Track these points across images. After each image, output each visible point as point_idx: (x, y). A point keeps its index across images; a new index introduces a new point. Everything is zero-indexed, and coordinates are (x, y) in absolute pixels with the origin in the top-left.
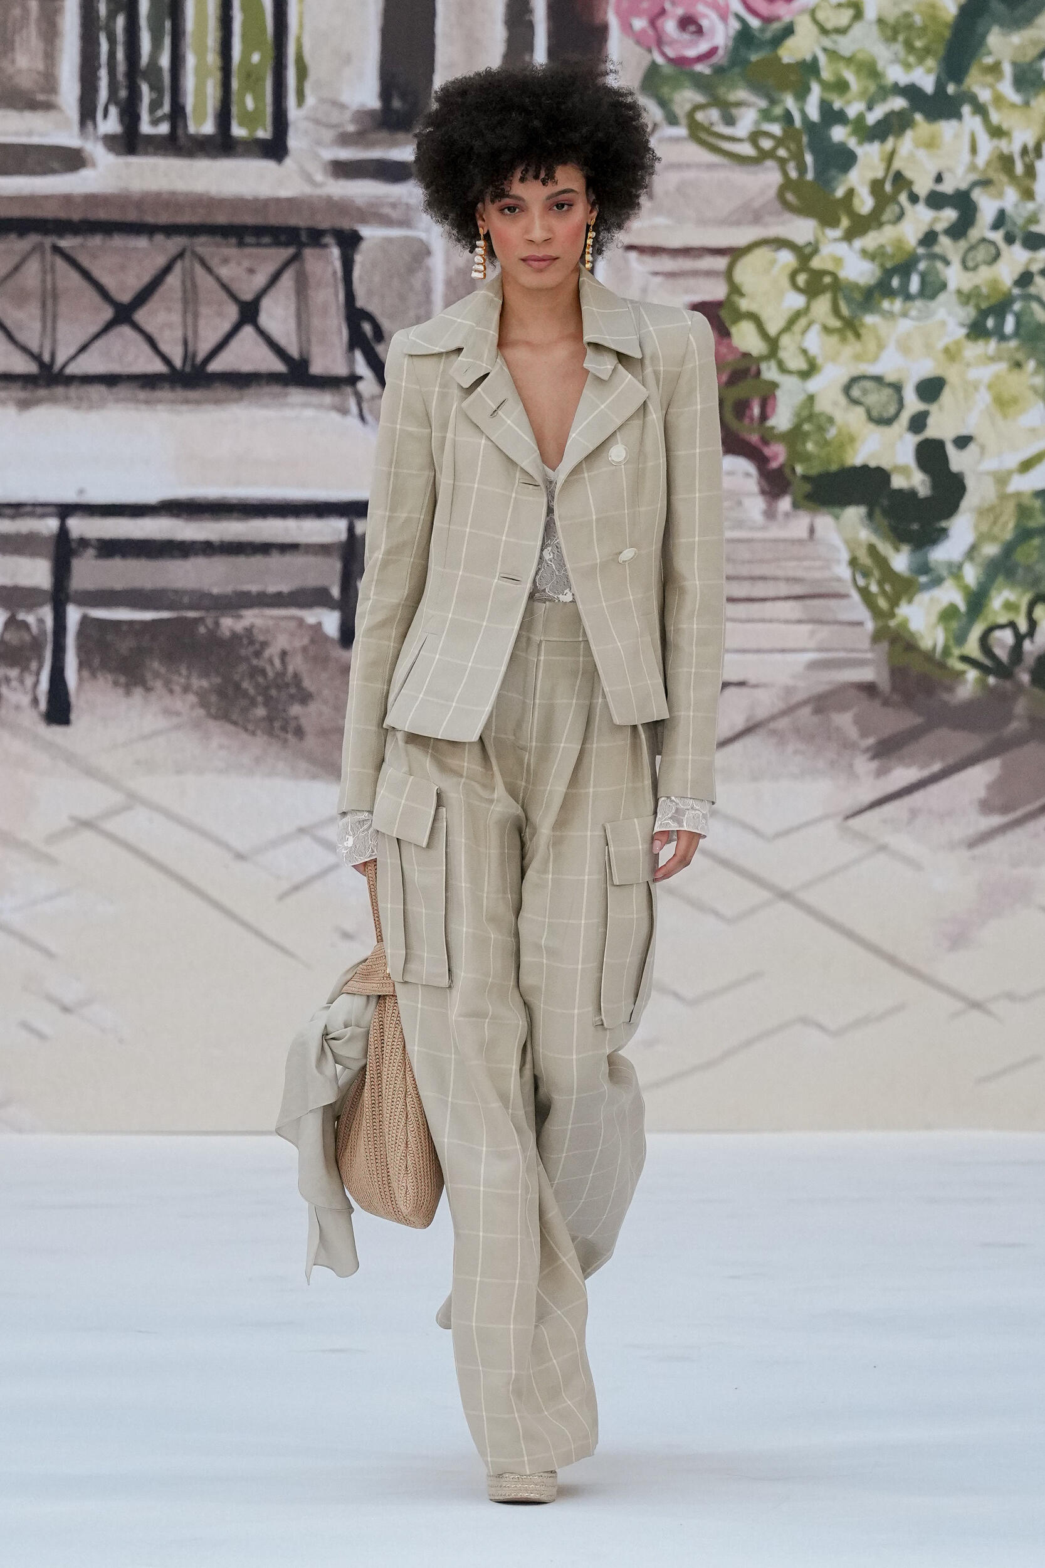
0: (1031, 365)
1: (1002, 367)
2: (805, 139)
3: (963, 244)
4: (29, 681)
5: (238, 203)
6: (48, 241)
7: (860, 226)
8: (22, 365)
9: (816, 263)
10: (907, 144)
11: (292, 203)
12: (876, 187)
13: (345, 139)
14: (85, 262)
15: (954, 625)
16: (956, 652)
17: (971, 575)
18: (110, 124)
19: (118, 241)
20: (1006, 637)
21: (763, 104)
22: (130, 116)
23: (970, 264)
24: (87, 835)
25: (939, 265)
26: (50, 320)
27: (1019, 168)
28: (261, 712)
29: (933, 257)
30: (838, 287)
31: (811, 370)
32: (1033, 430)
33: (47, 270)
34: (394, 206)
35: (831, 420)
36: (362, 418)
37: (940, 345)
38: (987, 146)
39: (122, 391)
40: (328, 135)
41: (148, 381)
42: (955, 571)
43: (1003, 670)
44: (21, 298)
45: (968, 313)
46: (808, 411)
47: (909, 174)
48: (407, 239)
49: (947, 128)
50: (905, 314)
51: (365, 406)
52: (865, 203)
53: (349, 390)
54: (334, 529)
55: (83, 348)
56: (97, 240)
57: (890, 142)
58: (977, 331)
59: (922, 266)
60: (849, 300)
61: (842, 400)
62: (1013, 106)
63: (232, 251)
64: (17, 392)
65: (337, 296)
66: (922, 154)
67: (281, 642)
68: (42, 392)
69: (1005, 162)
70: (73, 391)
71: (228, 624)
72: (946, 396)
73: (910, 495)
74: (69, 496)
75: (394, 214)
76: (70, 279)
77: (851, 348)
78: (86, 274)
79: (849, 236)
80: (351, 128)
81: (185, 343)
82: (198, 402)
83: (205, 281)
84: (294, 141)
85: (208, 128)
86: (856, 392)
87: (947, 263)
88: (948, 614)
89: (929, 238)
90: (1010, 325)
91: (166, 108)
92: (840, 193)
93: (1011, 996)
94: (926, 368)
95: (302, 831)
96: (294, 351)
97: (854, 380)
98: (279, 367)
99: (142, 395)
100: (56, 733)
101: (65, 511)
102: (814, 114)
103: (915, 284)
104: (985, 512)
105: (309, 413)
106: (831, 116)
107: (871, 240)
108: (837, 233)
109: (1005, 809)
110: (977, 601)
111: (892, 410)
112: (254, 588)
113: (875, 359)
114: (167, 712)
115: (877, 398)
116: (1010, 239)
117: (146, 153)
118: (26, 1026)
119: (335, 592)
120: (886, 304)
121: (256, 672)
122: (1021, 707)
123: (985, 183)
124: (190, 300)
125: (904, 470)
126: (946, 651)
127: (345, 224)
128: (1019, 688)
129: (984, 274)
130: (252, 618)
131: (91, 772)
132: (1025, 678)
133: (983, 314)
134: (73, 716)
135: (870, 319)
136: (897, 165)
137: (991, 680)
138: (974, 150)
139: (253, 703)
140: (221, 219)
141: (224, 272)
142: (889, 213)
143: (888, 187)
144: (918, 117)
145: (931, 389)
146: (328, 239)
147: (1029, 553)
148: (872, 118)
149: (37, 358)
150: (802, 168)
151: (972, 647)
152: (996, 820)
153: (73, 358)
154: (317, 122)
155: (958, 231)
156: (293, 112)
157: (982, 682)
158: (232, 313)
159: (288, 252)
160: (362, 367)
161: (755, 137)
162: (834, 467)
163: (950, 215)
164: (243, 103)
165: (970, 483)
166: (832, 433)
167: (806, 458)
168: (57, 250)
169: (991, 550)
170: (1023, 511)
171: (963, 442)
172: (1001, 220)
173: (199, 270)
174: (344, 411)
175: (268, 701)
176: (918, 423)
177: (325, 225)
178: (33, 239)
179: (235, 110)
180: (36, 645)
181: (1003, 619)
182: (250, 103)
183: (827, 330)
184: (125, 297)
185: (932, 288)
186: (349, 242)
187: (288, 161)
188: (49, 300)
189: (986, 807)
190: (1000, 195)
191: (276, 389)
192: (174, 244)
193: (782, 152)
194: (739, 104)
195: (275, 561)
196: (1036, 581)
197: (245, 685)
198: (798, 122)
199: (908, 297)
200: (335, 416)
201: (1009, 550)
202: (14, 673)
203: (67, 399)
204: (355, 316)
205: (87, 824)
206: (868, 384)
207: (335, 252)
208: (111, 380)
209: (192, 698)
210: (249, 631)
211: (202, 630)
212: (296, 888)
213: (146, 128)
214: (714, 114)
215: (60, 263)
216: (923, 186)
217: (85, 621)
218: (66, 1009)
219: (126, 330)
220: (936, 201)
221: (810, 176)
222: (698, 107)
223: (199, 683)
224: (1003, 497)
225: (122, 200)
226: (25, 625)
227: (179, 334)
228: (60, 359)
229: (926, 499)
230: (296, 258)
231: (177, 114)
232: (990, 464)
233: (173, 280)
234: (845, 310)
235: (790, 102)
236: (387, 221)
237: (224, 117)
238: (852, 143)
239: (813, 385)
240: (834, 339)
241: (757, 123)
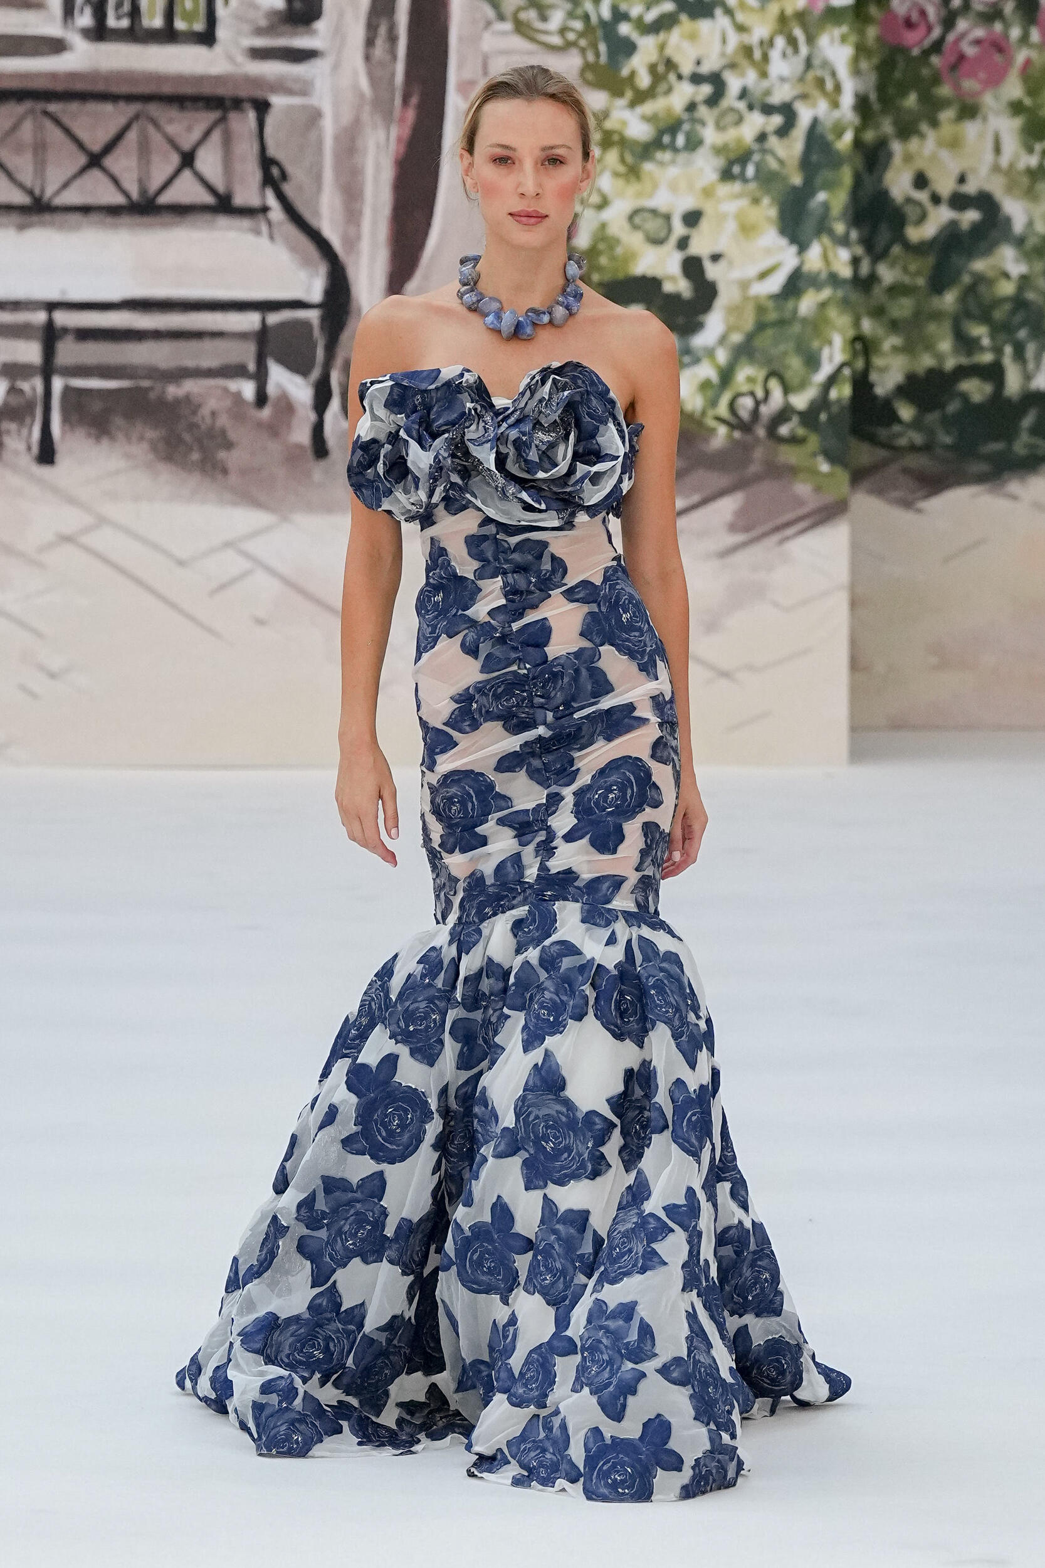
0: (766, 201)
1: (744, 203)
2: (600, 33)
3: (716, 111)
4: (25, 431)
5: (180, 79)
6: (40, 106)
7: (641, 97)
8: (19, 198)
9: (609, 125)
10: (675, 38)
11: (219, 79)
12: (652, 69)
13: (259, 32)
14: (66, 120)
15: (710, 393)
16: (711, 413)
17: (722, 356)
18: (85, 19)
19: (92, 107)
20: (747, 403)
21: (569, 6)
22: (100, 14)
23: (721, 124)
24: (68, 549)
25: (698, 127)
26: (40, 166)
27: (757, 55)
28: (195, 456)
29: (694, 121)
30: (624, 143)
31: (604, 204)
32: (768, 251)
33: (38, 128)
34: (297, 79)
35: (617, 241)
36: (271, 237)
37: (700, 184)
38: (734, 39)
39: (94, 217)
40: (246, 28)
41: (113, 211)
42: (710, 353)
43: (745, 427)
44: (19, 149)
45: (720, 162)
46: (602, 236)
47: (677, 58)
48: (304, 107)
49: (704, 26)
50: (673, 162)
51: (275, 231)
52: (644, 80)
53: (261, 216)
54: (251, 321)
55: (66, 185)
56: (74, 106)
57: (662, 36)
58: (726, 175)
59: (686, 127)
60: (633, 154)
61: (626, 226)
62: (752, 9)
63: (173, 112)
64: (15, 218)
65: (252, 146)
66: (686, 45)
67: (212, 404)
68: (35, 218)
69: (747, 51)
70: (58, 217)
71: (173, 391)
72: (704, 224)
73: (675, 298)
74: (54, 295)
75: (296, 87)
76: (54, 134)
77: (633, 188)
78: (67, 131)
79: (633, 104)
80: (263, 23)
81: (140, 181)
82: (151, 226)
83: (155, 137)
84: (221, 33)
85: (158, 22)
86: (637, 220)
87: (703, 123)
88: (705, 385)
89: (691, 107)
90: (750, 170)
91: (127, 7)
92: (625, 72)
93: (751, 668)
94: (687, 203)
95: (228, 545)
96: (221, 188)
97: (636, 212)
98: (209, 199)
99: (109, 220)
100: (45, 471)
101: (51, 306)
102: (606, 13)
103: (680, 140)
104: (734, 310)
105: (232, 235)
106: (619, 16)
107: (648, 108)
108: (622, 102)
109: (746, 529)
110: (726, 376)
111: (663, 234)
112: (190, 363)
113: (651, 195)
114: (128, 456)
115: (653, 225)
116: (751, 107)
117: (110, 40)
118: (23, 688)
119: (252, 367)
120: (659, 155)
121: (193, 427)
122: (758, 454)
123: (732, 66)
124: (144, 149)
125: (672, 279)
126: (704, 413)
127: (258, 94)
128: (757, 440)
129: (731, 135)
130: (190, 386)
131: (71, 501)
132: (761, 432)
133: (731, 163)
134: (58, 457)
135: (648, 167)
136: (669, 51)
137: (737, 434)
138: (724, 41)
139: (191, 449)
140: (167, 89)
141: (171, 129)
142: (662, 87)
143: (661, 69)
144: (684, 17)
145: (692, 218)
146: (247, 106)
147: (764, 340)
148: (651, 16)
149: (30, 192)
150: (597, 55)
151: (723, 409)
152: (740, 538)
153: (58, 192)
154: (239, 18)
155: (713, 101)
156: (221, 11)
157: (729, 436)
158: (175, 159)
159: (214, 115)
160: (271, 200)
161: (563, 31)
162: (621, 276)
163: (706, 89)
164: (183, 5)
165: (722, 288)
166: (619, 251)
167: (599, 269)
168: (46, 113)
169: (737, 338)
170: (760, 310)
171: (716, 258)
172: (744, 94)
173: (151, 130)
174: (257, 232)
175: (203, 449)
176: (683, 243)
177: (243, 93)
178: (28, 105)
179: (177, 9)
180: (30, 407)
181: (745, 388)
182: (189, 5)
183: (616, 175)
184: (96, 148)
185: (694, 143)
186: (262, 107)
187: (218, 48)
188: (40, 148)
189: (733, 528)
190: (743, 75)
191: (208, 217)
192: (133, 108)
193: (583, 43)
194: (552, 7)
195: (207, 344)
196: (769, 361)
197: (187, 437)
198: (594, 19)
199: (675, 150)
200: (250, 238)
201: (750, 337)
202: (13, 426)
203: (52, 224)
204: (267, 162)
205: (67, 539)
206: (647, 215)
207: (252, 115)
208: (85, 210)
209: (145, 446)
210: (187, 398)
211: (152, 396)
212: (222, 587)
213: (112, 22)
214: (531, 15)
215: (49, 125)
216: (687, 68)
217: (67, 391)
218: (52, 676)
219: (96, 174)
220: (696, 79)
221: (603, 59)
222: (520, 9)
223: (151, 434)
224: (746, 299)
225: (93, 76)
226: (21, 391)
227: (134, 176)
228: (49, 192)
229: (689, 302)
230: (223, 119)
231: (135, 12)
232: (737, 274)
233: (132, 136)
234: (629, 159)
235: (589, 6)
236: (290, 92)
237: (169, 15)
238: (635, 36)
239: (607, 215)
240: (620, 182)
241: (565, 21)
